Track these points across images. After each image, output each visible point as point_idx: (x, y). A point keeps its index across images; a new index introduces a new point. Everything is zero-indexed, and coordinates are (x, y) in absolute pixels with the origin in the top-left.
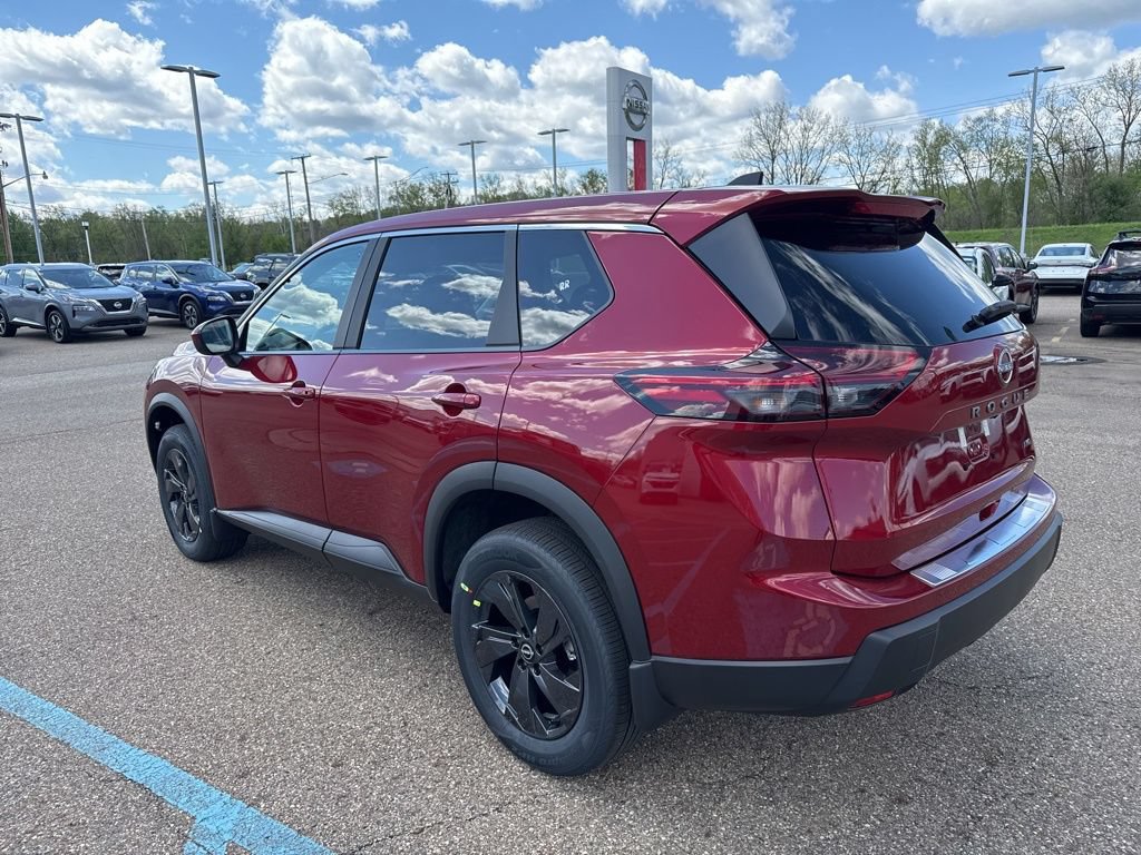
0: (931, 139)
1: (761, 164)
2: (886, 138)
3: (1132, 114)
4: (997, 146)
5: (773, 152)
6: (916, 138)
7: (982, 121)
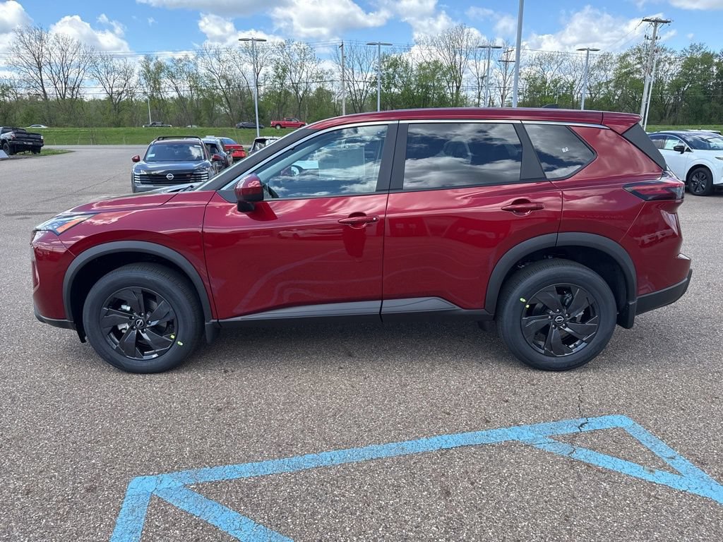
0: (152, 67)
1: (31, 71)
2: (123, 64)
3: (259, 68)
4: (194, 78)
5: (39, 63)
6: (143, 66)
7: (182, 61)
